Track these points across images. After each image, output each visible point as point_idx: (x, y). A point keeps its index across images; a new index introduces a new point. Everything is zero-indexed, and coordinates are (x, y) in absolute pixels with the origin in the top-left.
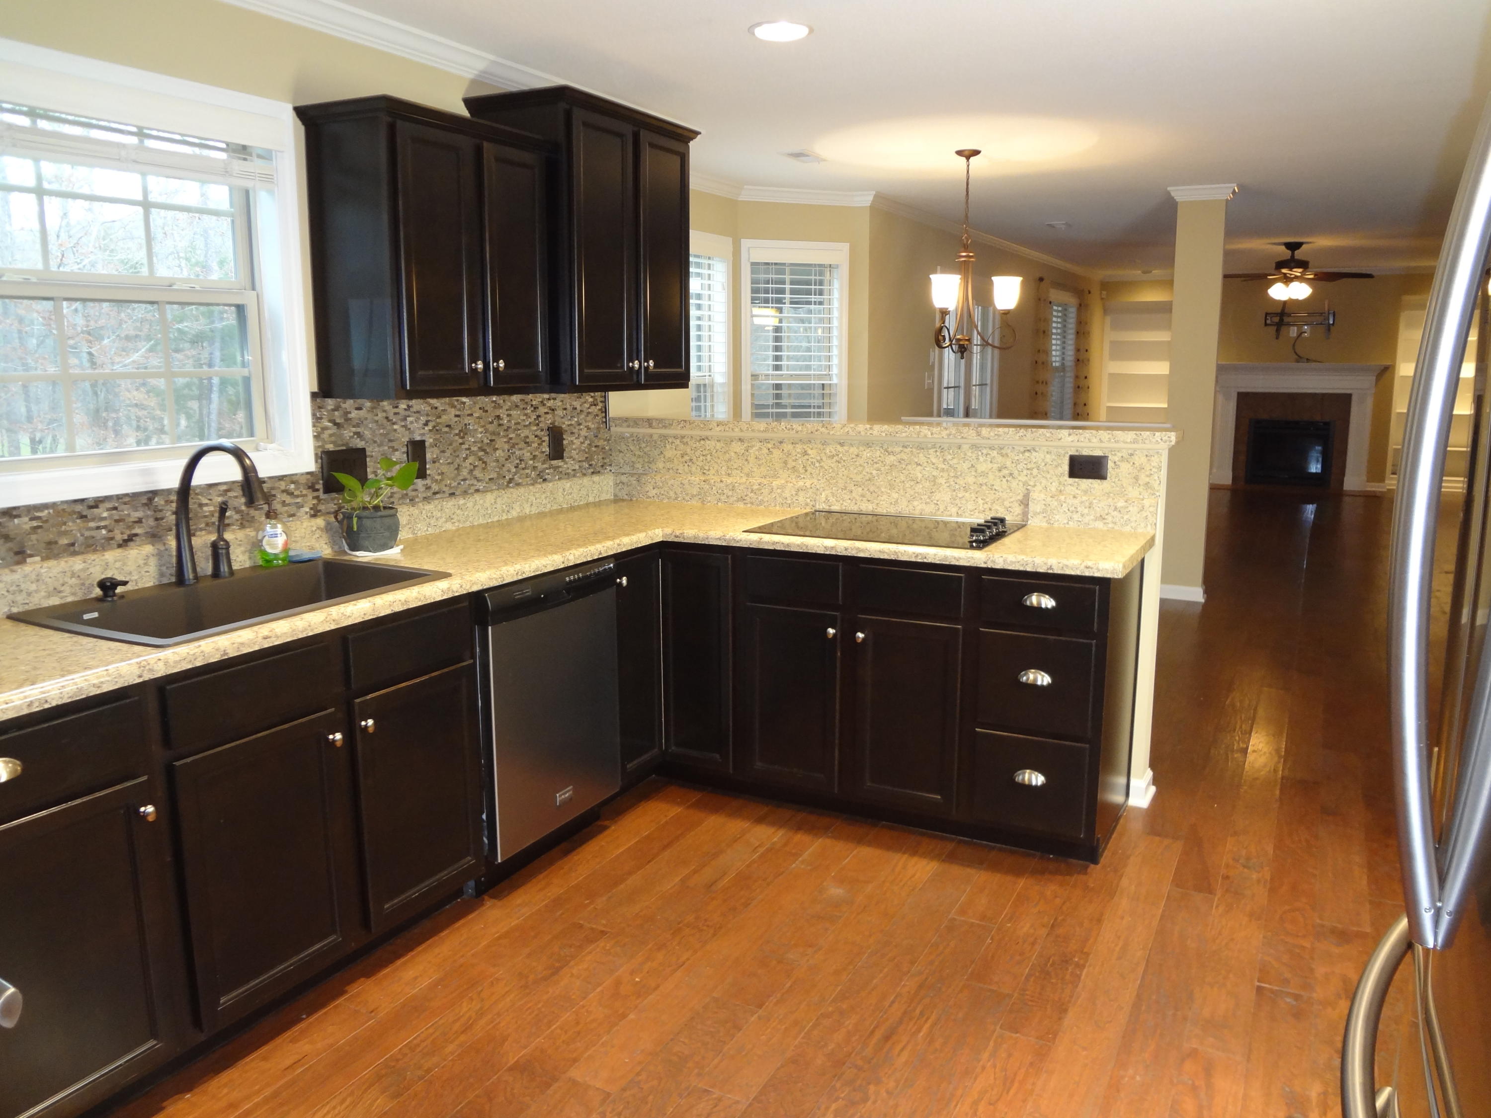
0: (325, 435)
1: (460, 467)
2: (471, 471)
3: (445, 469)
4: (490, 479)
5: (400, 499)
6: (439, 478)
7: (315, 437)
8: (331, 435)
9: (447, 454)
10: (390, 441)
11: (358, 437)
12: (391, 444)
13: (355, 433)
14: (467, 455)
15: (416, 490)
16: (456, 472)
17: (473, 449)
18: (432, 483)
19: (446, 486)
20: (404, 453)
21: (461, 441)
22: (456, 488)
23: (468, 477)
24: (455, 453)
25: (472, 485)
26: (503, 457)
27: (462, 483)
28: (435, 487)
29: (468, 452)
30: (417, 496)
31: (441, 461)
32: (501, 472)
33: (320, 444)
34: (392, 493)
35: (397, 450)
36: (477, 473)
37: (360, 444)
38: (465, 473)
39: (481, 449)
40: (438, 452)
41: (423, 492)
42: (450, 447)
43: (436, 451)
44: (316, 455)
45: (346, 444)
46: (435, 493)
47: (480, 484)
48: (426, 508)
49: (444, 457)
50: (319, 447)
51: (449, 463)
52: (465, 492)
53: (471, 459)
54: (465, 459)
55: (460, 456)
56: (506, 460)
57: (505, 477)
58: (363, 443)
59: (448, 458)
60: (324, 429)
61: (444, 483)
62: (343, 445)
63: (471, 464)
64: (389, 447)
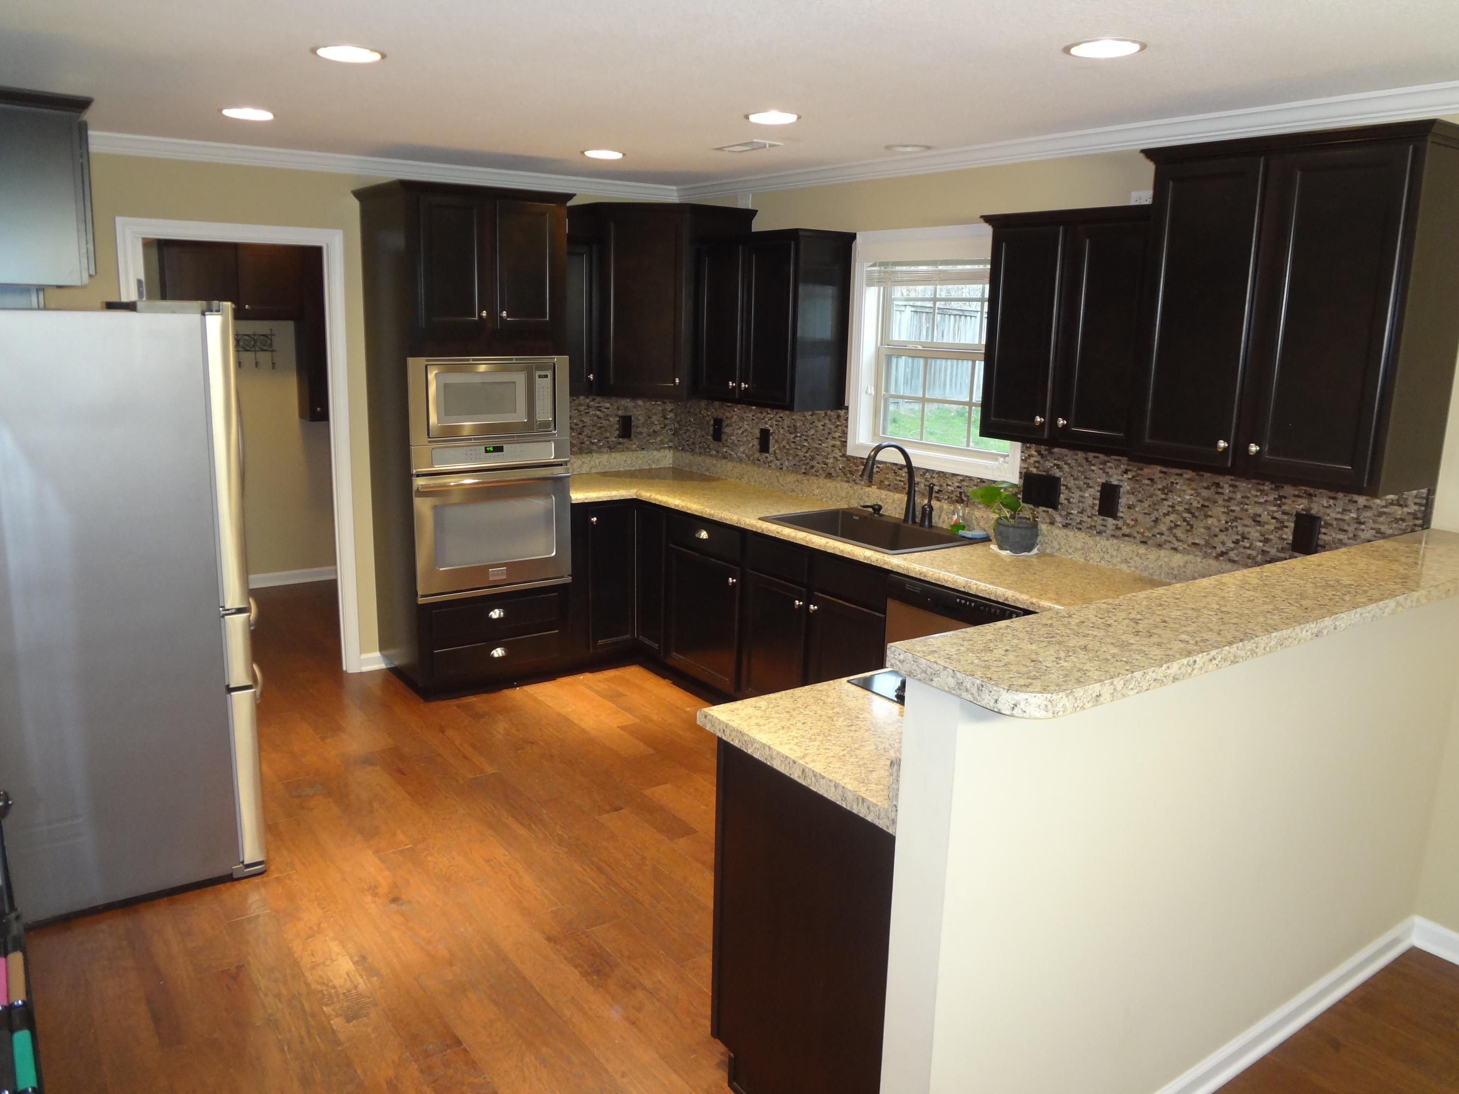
0: (1032, 460)
1: (1159, 521)
2: (1170, 529)
3: (1140, 517)
4: (1194, 544)
5: (1087, 528)
6: (1133, 523)
7: (1022, 460)
8: (1035, 462)
9: (1146, 504)
10: (1086, 478)
11: (1057, 468)
12: (1085, 481)
13: (1055, 465)
14: (1169, 512)
15: (1106, 526)
16: (1152, 524)
17: (1177, 508)
18: (1124, 525)
19: (1138, 532)
20: (1098, 491)
21: (1163, 496)
22: (1150, 538)
23: (1167, 533)
24: (1154, 506)
25: (1169, 542)
26: (1217, 527)
27: (1158, 536)
28: (1126, 530)
29: (1170, 509)
30: (1105, 532)
31: (1137, 509)
32: (1211, 541)
33: (1026, 466)
34: (1081, 520)
35: (1091, 487)
36: (1178, 532)
37: (1057, 473)
38: (1163, 528)
39: (1188, 511)
40: (1135, 500)
41: (1112, 530)
42: (1149, 499)
43: (1132, 500)
44: (1020, 473)
45: (1047, 471)
46: (1124, 535)
47: (1180, 544)
48: (1102, 542)
49: (1141, 507)
50: (1024, 468)
51: (1145, 514)
52: (1160, 546)
53: (1172, 517)
54: (1165, 515)
55: (1160, 510)
56: (1221, 531)
57: (1215, 548)
58: (1061, 474)
59: (1145, 508)
60: (1030, 456)
61: (1137, 529)
62: (1044, 471)
63: (1171, 521)
64: (1085, 483)
